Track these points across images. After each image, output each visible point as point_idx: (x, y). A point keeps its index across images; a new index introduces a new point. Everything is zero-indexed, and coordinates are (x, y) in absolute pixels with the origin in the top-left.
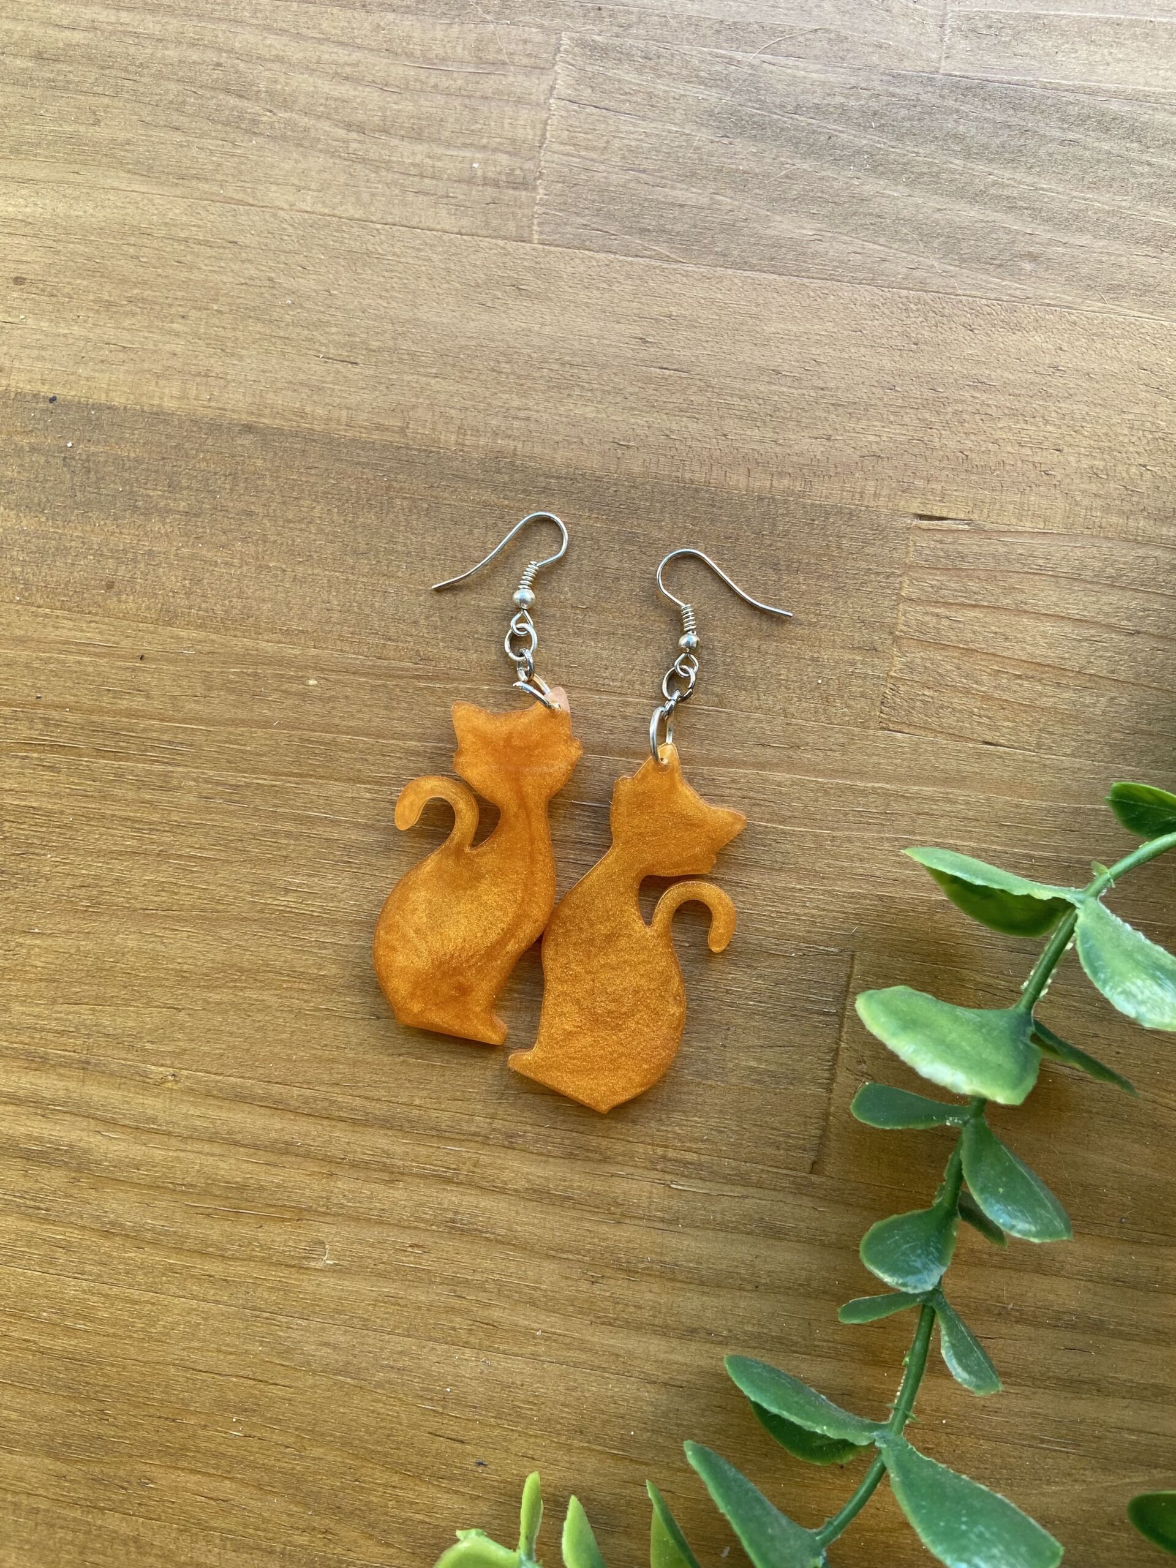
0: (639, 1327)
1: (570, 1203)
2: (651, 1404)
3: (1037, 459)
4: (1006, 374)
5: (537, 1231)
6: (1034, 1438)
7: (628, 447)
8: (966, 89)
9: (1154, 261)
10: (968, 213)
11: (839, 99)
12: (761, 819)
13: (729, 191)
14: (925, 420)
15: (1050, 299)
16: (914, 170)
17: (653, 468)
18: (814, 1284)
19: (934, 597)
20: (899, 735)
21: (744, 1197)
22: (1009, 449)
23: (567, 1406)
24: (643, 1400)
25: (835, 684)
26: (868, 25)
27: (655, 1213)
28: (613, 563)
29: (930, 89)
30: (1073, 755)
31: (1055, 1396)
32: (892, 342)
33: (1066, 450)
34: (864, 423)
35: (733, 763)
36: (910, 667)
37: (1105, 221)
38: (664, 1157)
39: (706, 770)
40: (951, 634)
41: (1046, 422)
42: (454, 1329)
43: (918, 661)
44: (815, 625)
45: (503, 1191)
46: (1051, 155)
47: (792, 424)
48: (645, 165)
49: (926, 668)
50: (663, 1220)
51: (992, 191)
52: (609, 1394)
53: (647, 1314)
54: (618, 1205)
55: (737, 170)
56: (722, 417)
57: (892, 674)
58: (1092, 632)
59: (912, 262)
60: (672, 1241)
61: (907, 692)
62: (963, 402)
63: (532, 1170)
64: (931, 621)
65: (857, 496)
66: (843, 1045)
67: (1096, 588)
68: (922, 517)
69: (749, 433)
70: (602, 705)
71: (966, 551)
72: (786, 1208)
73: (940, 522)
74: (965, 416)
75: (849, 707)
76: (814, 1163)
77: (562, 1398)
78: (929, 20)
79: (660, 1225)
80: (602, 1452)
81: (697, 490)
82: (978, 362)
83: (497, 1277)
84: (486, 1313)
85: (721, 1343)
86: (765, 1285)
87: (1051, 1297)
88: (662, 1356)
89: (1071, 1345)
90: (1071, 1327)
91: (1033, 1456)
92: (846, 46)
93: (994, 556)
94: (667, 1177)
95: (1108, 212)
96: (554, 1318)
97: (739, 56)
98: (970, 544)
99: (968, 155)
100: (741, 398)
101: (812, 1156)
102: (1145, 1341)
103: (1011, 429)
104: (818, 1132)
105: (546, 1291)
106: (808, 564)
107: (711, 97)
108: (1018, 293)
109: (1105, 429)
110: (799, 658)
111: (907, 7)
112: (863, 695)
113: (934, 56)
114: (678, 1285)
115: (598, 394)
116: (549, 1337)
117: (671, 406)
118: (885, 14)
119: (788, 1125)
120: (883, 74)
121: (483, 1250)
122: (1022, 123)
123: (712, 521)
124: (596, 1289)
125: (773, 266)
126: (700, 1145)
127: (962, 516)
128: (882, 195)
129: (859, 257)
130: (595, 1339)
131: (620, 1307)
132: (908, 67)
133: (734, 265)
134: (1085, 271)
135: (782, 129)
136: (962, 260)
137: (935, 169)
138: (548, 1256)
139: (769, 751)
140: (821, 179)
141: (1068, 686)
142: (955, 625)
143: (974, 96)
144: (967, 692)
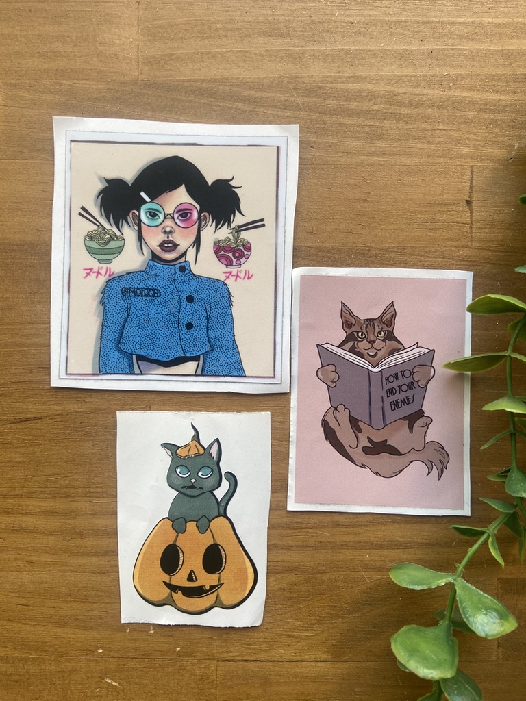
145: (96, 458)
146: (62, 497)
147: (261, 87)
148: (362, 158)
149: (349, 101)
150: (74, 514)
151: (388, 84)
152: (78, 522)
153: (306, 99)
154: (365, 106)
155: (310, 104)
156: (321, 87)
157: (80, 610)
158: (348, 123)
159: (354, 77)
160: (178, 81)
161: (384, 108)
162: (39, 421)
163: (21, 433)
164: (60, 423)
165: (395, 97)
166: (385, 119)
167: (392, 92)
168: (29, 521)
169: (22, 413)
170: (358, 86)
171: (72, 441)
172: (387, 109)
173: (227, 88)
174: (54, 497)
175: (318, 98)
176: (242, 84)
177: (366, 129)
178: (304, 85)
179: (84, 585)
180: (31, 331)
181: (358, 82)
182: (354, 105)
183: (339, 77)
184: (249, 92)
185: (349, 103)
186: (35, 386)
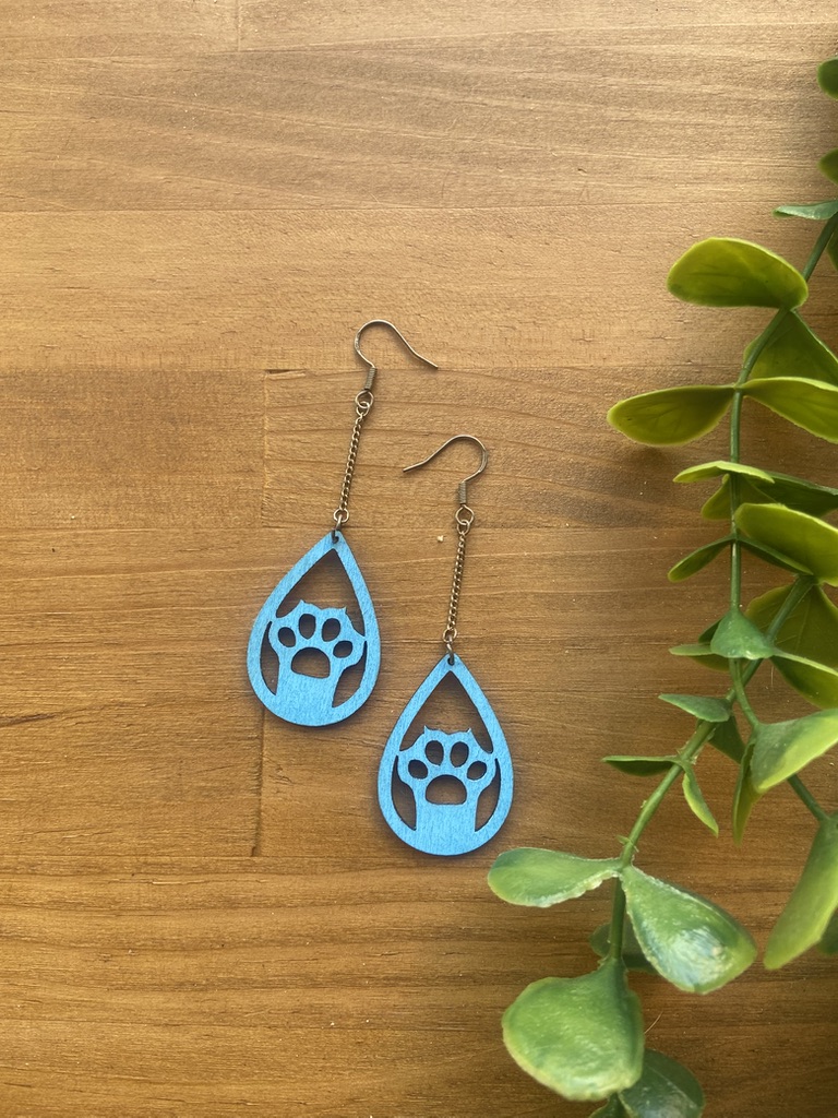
0: (143, 988)
1: (82, 907)
2: (159, 1040)
3: (344, 320)
4: (314, 262)
5: (60, 931)
6: (434, 1023)
7: (53, 348)
8: (259, 59)
9: (406, 166)
10: (271, 149)
11: (169, 80)
12: (187, 605)
13: (100, 156)
14: (262, 302)
15: (338, 203)
16: (229, 123)
17: (73, 361)
18: (263, 936)
19: (288, 427)
20: (277, 530)
21: (206, 882)
22: (324, 315)
23: (99, 1051)
24: (151, 1039)
25: (227, 499)
26: (185, 25)
27: (143, 905)
28: (55, 435)
29: (232, 63)
30: (398, 526)
31: (444, 990)
32: (231, 249)
33: (364, 310)
34: (219, 310)
35: (161, 567)
36: (278, 480)
37: (368, 142)
38: (145, 863)
39: (141, 576)
40: (304, 452)
41: (347, 292)
42: (12, 1008)
43: (283, 475)
44: (207, 459)
45: (32, 906)
46: (324, 98)
47: (169, 317)
48: (38, 146)
49: (289, 479)
50: (150, 909)
51: (286, 131)
52: (128, 1037)
53: (146, 979)
54: (116, 903)
55: (104, 140)
56: (118, 318)
57: (266, 487)
58: (400, 437)
59: (237, 189)
60: (158, 923)
61: (279, 498)
62: (287, 285)
63: (51, 887)
64: (289, 445)
65: (223, 362)
66: (264, 759)
67: (398, 406)
68: (271, 372)
69: (139, 326)
70: (59, 539)
71: (305, 392)
72: (238, 885)
73: (284, 374)
74: (290, 295)
75: (239, 515)
76: (254, 848)
77: (95, 1046)
78: (227, 14)
79: (149, 913)
80: (129, 1080)
81: (107, 373)
82: (294, 256)
83: (37, 967)
84: (33, 993)
85: (201, 990)
86: (229, 943)
87: (431, 917)
88: (162, 1006)
89: (449, 950)
90: (449, 937)
91: (435, 1036)
92: (170, 41)
93: (325, 393)
94: (149, 877)
95: (370, 135)
96: (81, 991)
97: (95, 60)
98: (307, 386)
99: (266, 108)
100: (130, 302)
101: (252, 843)
102: (502, 940)
103: (323, 301)
104: (254, 826)
105: (72, 972)
106: (196, 415)
107: (80, 91)
108: (314, 202)
109: (389, 292)
110: (198, 485)
111: (210, 7)
112: (248, 505)
113: (233, 39)
114: (167, 953)
115: (26, 312)
116: (80, 1004)
117: (79, 314)
118: (195, 14)
119: (232, 824)
120: (198, 57)
121: (24, 950)
122: (302, 78)
123: (122, 394)
124: (108, 966)
125: (139, 205)
126: (171, 850)
127: (298, 367)
128: (209, 144)
129: (199, 191)
130: (113, 1001)
131: (127, 976)
132: (215, 50)
133: (110, 207)
134: (359, 180)
135: (132, 107)
136: (271, 183)
137: (244, 120)
138: (71, 948)
139: (186, 555)
140: (164, 138)
141: (388, 478)
142: (305, 446)
143: (265, 63)
144: (320, 492)
145: (160, 794)
146: (93, 874)
147: (476, 55)
148: (683, 188)
149: (654, 78)
150: (117, 909)
151: (729, 45)
152: (126, 924)
153: (567, 76)
154: (685, 86)
155: (575, 86)
156: (598, 53)
157: (130, 1096)
158: (653, 120)
159: (661, 32)
160: (313, 49)
161: (724, 91)
162: (47, 721)
163: (12, 747)
164: (90, 726)
165: (744, 69)
166: (726, 111)
167: (738, 59)
168: (29, 918)
169: (15, 706)
170: (669, 49)
171: (112, 763)
172: (730, 92)
173: (410, 59)
174: (78, 874)
175: (592, 72)
176: (439, 51)
177: (690, 132)
178: (563, 50)
179: (139, 1048)
180: (32, 544)
181: (671, 41)
182: (663, 85)
183: (632, 33)
184: (453, 66)
185: (653, 82)
186: (40, 652)
